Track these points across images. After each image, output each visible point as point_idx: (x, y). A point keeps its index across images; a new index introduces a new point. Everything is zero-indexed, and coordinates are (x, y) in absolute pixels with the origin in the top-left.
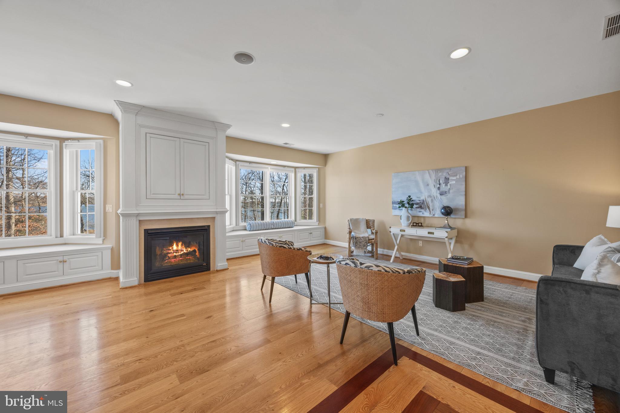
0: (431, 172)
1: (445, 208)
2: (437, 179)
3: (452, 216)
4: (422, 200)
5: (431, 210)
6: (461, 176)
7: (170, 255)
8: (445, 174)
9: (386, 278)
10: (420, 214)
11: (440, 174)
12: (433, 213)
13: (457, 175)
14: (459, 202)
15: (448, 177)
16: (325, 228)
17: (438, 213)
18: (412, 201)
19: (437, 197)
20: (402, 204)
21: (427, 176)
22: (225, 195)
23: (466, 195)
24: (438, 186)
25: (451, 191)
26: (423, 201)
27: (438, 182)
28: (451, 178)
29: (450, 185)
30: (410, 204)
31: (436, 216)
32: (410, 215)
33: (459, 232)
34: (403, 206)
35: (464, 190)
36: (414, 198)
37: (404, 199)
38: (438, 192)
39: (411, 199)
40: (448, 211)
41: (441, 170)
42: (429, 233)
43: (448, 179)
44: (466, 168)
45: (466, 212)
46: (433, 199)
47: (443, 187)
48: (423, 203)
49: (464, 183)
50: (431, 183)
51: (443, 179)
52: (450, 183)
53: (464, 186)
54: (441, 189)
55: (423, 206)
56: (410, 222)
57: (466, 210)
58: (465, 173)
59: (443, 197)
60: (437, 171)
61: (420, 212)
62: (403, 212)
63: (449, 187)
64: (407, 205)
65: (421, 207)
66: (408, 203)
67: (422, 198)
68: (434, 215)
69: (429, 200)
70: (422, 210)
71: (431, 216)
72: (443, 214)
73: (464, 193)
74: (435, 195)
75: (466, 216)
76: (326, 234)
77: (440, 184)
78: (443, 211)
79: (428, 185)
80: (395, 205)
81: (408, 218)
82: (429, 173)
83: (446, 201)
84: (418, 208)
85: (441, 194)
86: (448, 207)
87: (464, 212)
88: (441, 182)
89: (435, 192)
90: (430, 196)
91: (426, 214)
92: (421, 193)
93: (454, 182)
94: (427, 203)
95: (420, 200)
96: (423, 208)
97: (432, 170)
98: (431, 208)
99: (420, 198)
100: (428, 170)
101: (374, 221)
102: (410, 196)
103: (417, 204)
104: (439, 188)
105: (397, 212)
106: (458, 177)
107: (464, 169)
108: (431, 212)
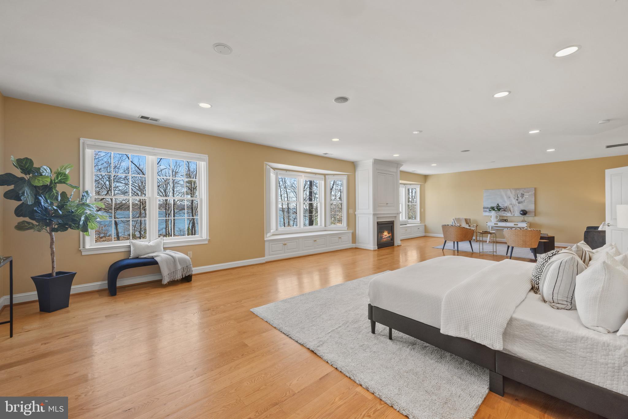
0: (512, 190)
1: (522, 211)
2: (516, 195)
3: (527, 215)
4: (505, 206)
5: (512, 212)
6: (532, 193)
7: (383, 237)
8: (521, 192)
9: (534, 232)
10: (505, 215)
11: (518, 191)
12: (514, 214)
13: (529, 193)
14: (530, 207)
15: (523, 193)
16: (425, 225)
17: (517, 213)
18: (500, 207)
19: (516, 205)
20: (493, 208)
21: (509, 192)
22: (399, 204)
23: (535, 204)
24: (517, 198)
25: (525, 201)
26: (507, 207)
27: (517, 196)
28: (525, 194)
29: (525, 198)
30: (498, 208)
31: (515, 215)
32: (498, 215)
33: (530, 224)
34: (494, 210)
35: (534, 201)
36: (500, 205)
37: (494, 205)
38: (517, 201)
39: (499, 206)
40: (524, 213)
41: (519, 189)
42: (514, 225)
43: (524, 194)
44: (535, 188)
45: (535, 213)
46: (513, 206)
47: (520, 199)
48: (506, 208)
49: (534, 197)
50: (512, 197)
51: (520, 195)
52: (525, 197)
53: (534, 198)
54: (519, 200)
55: (506, 210)
56: (498, 219)
57: (535, 212)
58: (534, 191)
59: (520, 205)
60: (516, 189)
61: (504, 213)
62: (493, 213)
63: (524, 199)
64: (496, 210)
65: (505, 210)
66: (497, 208)
67: (506, 205)
68: (514, 215)
69: (511, 206)
70: (506, 212)
71: (512, 215)
72: (521, 214)
73: (534, 203)
74: (515, 203)
75: (535, 215)
76: (426, 229)
77: (518, 197)
78: (521, 212)
79: (510, 198)
80: (485, 209)
81: (497, 217)
82: (510, 190)
83: (522, 207)
84: (503, 211)
85: (519, 203)
86: (525, 210)
87: (534, 213)
88: (519, 196)
89: (514, 202)
90: (511, 204)
91: (509, 214)
92: (505, 202)
93: (528, 196)
94: (509, 208)
95: (504, 207)
96: (506, 211)
97: (513, 189)
98: (512, 211)
99: (504, 205)
100: (510, 189)
101: (470, 219)
102: (498, 204)
103: (502, 208)
104: (517, 200)
105: (487, 214)
106: (530, 193)
107: (534, 189)
108: (512, 213)
